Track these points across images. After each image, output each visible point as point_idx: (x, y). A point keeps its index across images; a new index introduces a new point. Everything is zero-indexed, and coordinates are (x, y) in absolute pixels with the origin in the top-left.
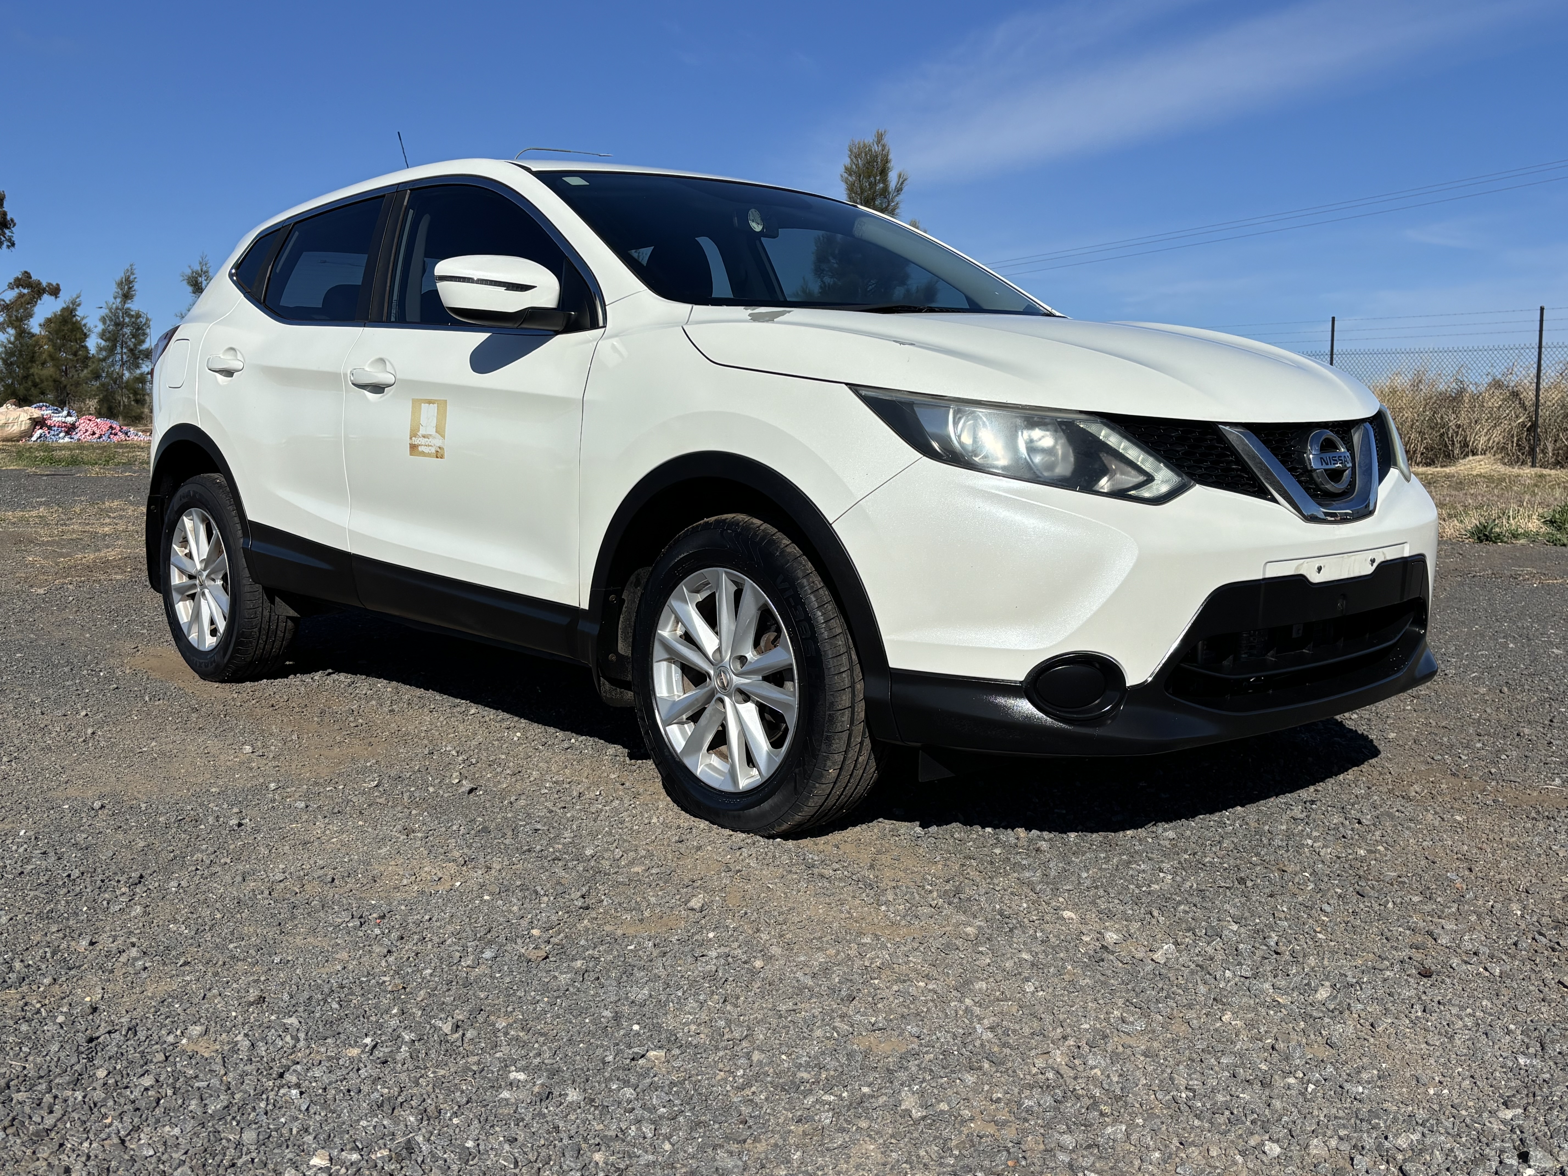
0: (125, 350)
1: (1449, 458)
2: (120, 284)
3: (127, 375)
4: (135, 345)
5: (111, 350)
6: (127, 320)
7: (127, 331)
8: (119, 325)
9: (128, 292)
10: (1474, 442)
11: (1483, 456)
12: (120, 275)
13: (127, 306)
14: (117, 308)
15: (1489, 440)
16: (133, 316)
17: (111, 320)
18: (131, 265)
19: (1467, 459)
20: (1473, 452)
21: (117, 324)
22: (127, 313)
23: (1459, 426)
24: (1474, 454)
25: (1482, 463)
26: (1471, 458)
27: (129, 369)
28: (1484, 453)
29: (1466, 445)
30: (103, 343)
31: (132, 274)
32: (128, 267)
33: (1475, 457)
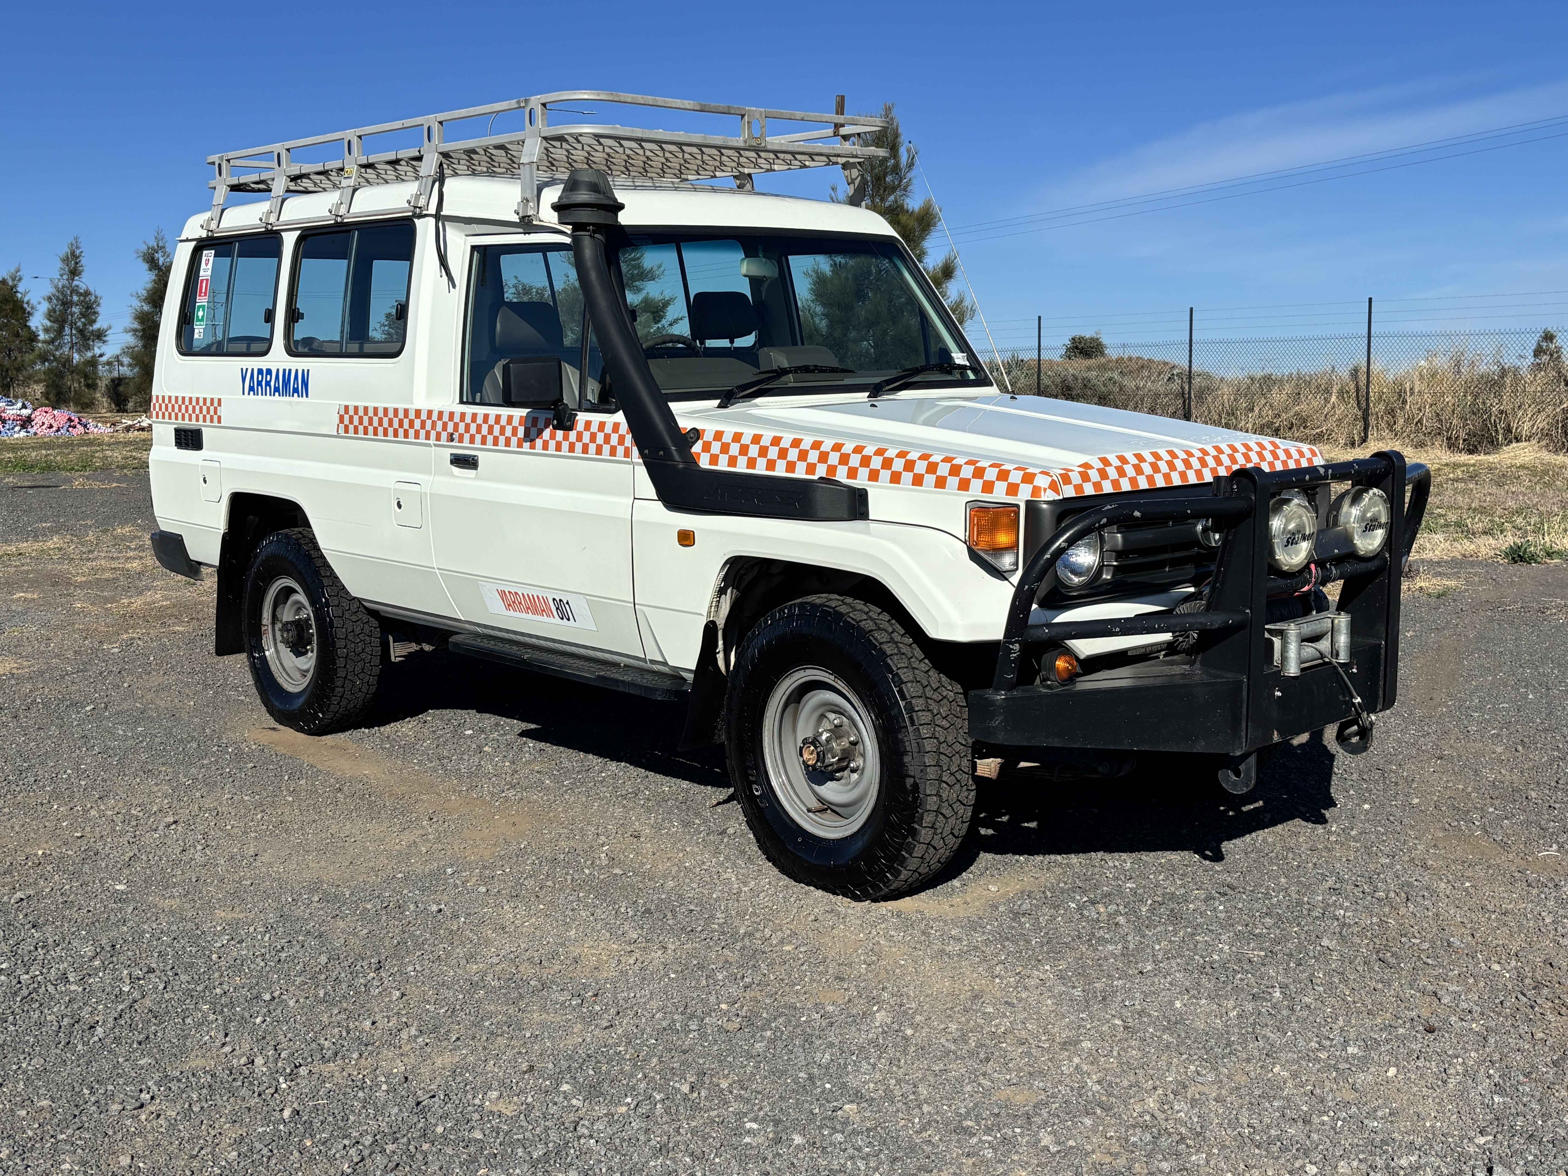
0: (74, 332)
1: (1494, 445)
2: (65, 260)
3: (76, 357)
4: (84, 325)
5: (60, 332)
6: (75, 298)
7: (76, 310)
8: (66, 304)
9: (75, 269)
10: (1517, 428)
11: (1527, 443)
12: (65, 250)
13: (75, 283)
14: (63, 287)
15: (1533, 425)
16: (81, 294)
17: (58, 299)
18: (76, 239)
19: (1511, 447)
20: (1516, 438)
21: (64, 304)
22: (75, 291)
23: (1501, 412)
24: (1518, 441)
25: (1526, 450)
26: (1514, 445)
27: (79, 351)
28: (1528, 439)
29: (1508, 430)
30: (49, 324)
31: (77, 247)
32: (71, 239)
33: (1519, 444)
